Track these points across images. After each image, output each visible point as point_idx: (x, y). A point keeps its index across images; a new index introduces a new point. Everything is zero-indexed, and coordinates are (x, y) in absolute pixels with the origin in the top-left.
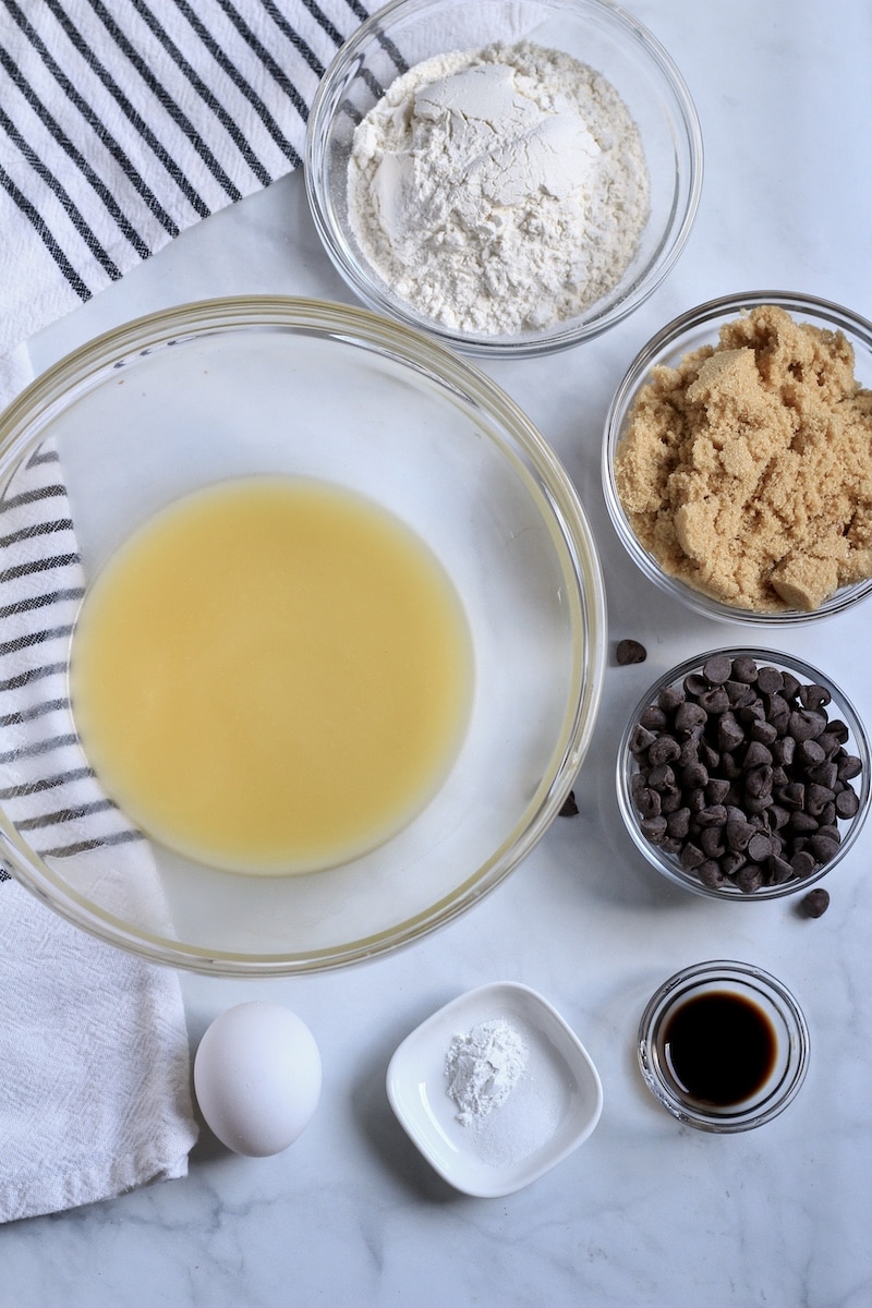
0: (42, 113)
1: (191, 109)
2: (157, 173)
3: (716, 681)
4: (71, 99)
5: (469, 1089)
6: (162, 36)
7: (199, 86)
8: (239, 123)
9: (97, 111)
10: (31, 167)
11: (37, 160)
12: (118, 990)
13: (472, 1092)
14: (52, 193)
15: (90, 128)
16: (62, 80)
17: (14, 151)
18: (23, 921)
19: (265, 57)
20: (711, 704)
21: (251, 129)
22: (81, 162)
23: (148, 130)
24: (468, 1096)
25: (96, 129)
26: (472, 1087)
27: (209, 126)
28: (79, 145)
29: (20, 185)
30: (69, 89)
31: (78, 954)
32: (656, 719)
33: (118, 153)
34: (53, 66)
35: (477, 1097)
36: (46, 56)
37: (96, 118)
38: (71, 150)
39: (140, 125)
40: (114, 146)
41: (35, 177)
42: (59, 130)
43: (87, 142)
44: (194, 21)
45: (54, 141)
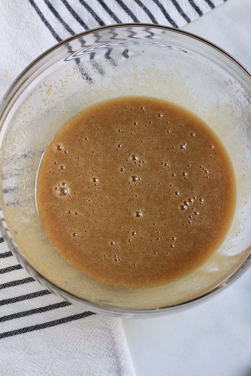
0: (70, 9)
1: (132, 6)
4: (82, 4)
8: (152, 11)
10: (66, 30)
11: (68, 27)
12: (107, 373)
15: (90, 14)
17: (59, 24)
18: (65, 342)
21: (157, 14)
23: (114, 15)
25: (93, 15)
27: (140, 13)
31: (89, 357)
37: (92, 10)
40: (100, 21)
42: (77, 16)
43: (89, 20)
45: (75, 20)
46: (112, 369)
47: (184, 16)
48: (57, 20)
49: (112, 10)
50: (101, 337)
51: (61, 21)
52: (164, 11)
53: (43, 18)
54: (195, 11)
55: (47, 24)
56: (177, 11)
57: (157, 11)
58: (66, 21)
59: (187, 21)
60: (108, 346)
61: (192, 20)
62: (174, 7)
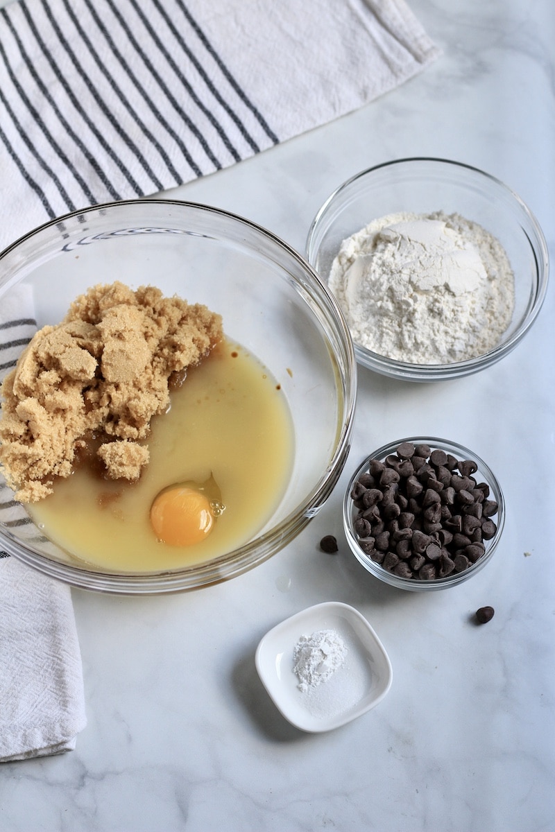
0: (51, 140)
1: (139, 142)
2: (115, 173)
3: (405, 456)
4: (69, 134)
5: (307, 667)
6: (127, 105)
7: (146, 132)
8: (167, 150)
9: (84, 140)
11: (45, 164)
12: (37, 633)
13: (309, 669)
14: (51, 180)
15: (78, 149)
16: (65, 124)
17: (32, 159)
19: (187, 120)
20: (402, 469)
21: (174, 154)
22: (70, 166)
23: (113, 152)
24: (306, 672)
25: (82, 150)
26: (309, 665)
27: (149, 151)
28: (71, 158)
29: (33, 176)
30: (68, 129)
32: (368, 480)
33: (93, 162)
34: (60, 117)
35: (311, 673)
36: (57, 111)
37: (82, 144)
38: (66, 160)
39: (108, 149)
41: (43, 173)
42: (60, 150)
43: (76, 156)
44: (147, 99)
45: (56, 156)
46: (45, 628)
47: (214, 160)
48: (30, 154)
49: (111, 145)
50: (35, 584)
51: (37, 155)
52: (185, 151)
53: (10, 150)
54: (229, 154)
55: (15, 157)
56: (204, 152)
57: (175, 149)
58: (43, 156)
59: (216, 166)
60: (43, 597)
61: (224, 166)
62: (201, 146)
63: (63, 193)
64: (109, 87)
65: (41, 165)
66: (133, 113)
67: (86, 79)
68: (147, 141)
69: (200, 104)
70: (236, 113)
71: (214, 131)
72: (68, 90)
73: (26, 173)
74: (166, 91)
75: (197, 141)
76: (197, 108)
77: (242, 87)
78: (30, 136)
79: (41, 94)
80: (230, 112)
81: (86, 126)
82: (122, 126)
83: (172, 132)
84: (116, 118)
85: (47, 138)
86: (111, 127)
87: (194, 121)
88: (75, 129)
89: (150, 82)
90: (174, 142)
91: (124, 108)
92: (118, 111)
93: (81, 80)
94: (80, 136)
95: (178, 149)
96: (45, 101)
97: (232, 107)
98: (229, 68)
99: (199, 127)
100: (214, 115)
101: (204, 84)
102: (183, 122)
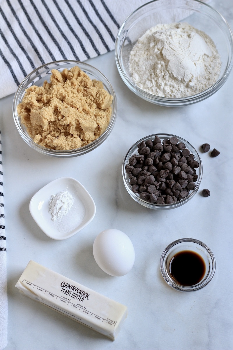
2: (46, 56)
6: (54, 21)
9: (32, 39)
14: (15, 60)
19: (84, 30)
22: (25, 52)
28: (25, 48)
29: (6, 57)
30: (25, 33)
33: (36, 50)
34: (21, 27)
36: (20, 24)
38: (23, 49)
39: (44, 43)
41: (11, 56)
44: (65, 18)
63: (21, 66)
64: (46, 12)
65: (11, 52)
66: (57, 26)
67: (35, 8)
68: (64, 40)
69: (91, 22)
70: (109, 27)
71: (97, 36)
72: (26, 13)
73: (3, 55)
74: (75, 15)
75: (88, 41)
76: (89, 24)
77: (113, 13)
78: (6, 36)
79: (12, 15)
80: (106, 26)
81: (34, 32)
82: (51, 32)
83: (76, 36)
84: (49, 28)
85: (14, 37)
86: (46, 32)
87: (87, 31)
88: (28, 33)
89: (67, 10)
90: (77, 41)
91: (53, 23)
92: (50, 24)
93: (32, 8)
94: (31, 37)
95: (79, 45)
96: (14, 19)
97: (107, 24)
98: (106, 4)
99: (90, 34)
100: (98, 27)
101: (94, 11)
102: (82, 31)
